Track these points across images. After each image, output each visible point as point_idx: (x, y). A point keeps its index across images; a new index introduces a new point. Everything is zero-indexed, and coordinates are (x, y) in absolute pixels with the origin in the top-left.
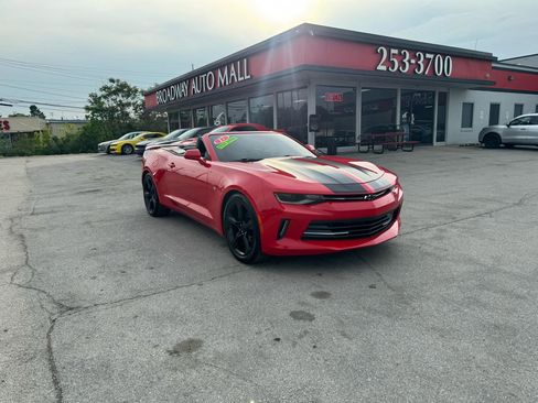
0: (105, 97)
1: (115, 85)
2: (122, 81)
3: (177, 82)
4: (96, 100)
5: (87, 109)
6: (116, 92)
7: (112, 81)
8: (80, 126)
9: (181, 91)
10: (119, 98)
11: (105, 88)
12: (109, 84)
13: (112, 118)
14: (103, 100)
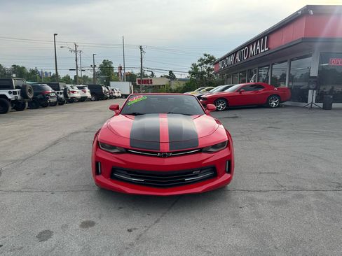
0: (200, 65)
1: (207, 58)
2: (211, 55)
3: (229, 55)
4: (195, 67)
5: (190, 72)
6: (206, 63)
7: (205, 55)
8: (184, 83)
9: (230, 60)
10: (208, 65)
11: (201, 60)
12: (204, 57)
13: (202, 78)
14: (199, 67)
